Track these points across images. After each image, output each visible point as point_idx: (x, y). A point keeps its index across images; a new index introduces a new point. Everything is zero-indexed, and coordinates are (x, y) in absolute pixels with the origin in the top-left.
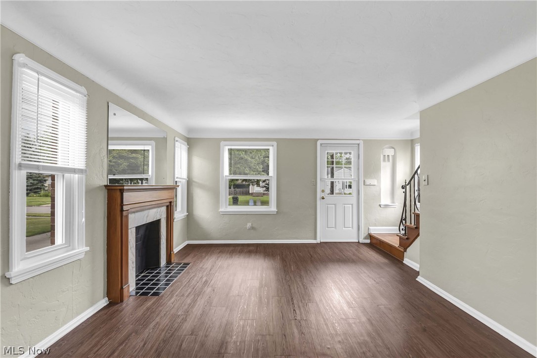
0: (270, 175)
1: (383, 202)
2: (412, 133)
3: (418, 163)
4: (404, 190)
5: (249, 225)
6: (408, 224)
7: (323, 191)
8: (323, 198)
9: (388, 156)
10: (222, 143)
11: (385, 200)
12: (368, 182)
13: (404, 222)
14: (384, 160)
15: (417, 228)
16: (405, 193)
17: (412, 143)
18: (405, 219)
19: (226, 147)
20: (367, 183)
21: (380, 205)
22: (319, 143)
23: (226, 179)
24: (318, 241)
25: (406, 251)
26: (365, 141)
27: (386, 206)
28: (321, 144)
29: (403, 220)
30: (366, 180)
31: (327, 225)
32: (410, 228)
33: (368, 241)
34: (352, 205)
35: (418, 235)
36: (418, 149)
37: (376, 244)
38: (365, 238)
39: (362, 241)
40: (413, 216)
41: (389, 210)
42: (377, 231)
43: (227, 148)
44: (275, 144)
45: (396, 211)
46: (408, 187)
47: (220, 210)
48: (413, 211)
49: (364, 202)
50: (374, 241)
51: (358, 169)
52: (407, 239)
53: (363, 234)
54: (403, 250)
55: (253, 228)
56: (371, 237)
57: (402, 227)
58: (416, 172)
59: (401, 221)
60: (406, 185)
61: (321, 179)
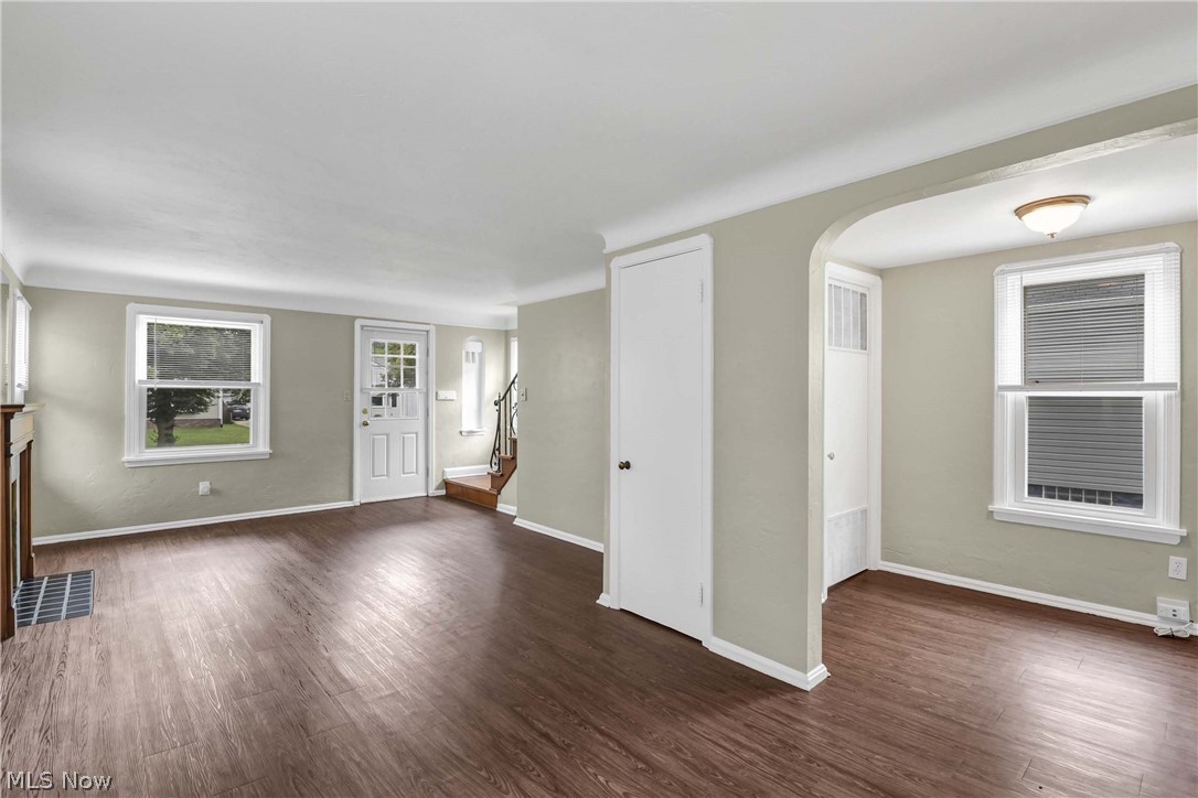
0: (253, 381)
1: (465, 428)
2: (507, 320)
3: (514, 370)
4: (497, 407)
5: (204, 487)
6: (503, 454)
7: (365, 412)
8: (366, 424)
9: (473, 353)
10: (131, 308)
11: (468, 423)
12: (443, 394)
13: (497, 453)
14: (467, 360)
15: (514, 458)
16: (499, 411)
17: (506, 336)
18: (499, 449)
19: (142, 316)
20: (441, 397)
21: (461, 432)
22: (358, 323)
23: (141, 389)
24: (357, 501)
25: (499, 493)
26: (439, 327)
27: (471, 433)
28: (362, 327)
29: (496, 450)
30: (440, 392)
31: (373, 472)
32: (505, 460)
33: (443, 492)
34: (417, 434)
35: (516, 467)
36: (514, 346)
37: (456, 494)
38: (437, 489)
39: (432, 492)
40: (508, 441)
41: (474, 440)
42: (456, 474)
43: (143, 321)
44: (267, 319)
45: (484, 439)
46: (502, 403)
47: (125, 458)
48: (508, 436)
49: (437, 429)
50: (452, 491)
51: (427, 373)
52: (502, 475)
53: (435, 481)
54: (495, 493)
55: (213, 491)
56: (447, 484)
57: (495, 460)
58: (513, 382)
59: (494, 452)
60: (500, 401)
61: (361, 390)
